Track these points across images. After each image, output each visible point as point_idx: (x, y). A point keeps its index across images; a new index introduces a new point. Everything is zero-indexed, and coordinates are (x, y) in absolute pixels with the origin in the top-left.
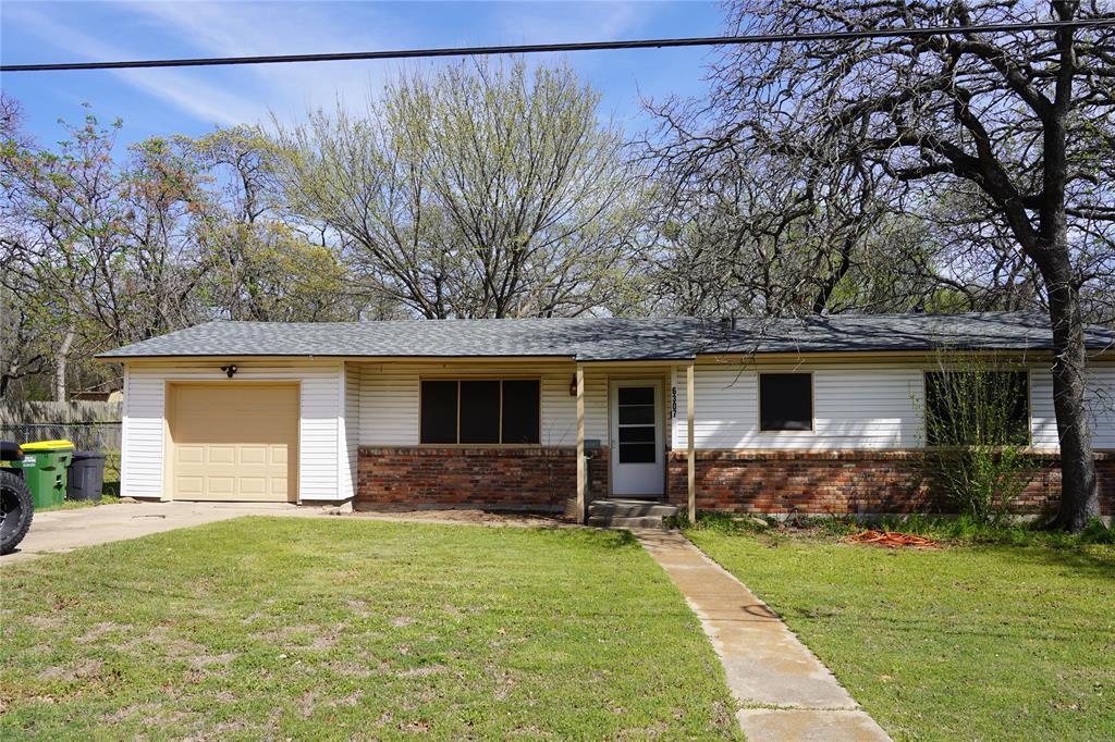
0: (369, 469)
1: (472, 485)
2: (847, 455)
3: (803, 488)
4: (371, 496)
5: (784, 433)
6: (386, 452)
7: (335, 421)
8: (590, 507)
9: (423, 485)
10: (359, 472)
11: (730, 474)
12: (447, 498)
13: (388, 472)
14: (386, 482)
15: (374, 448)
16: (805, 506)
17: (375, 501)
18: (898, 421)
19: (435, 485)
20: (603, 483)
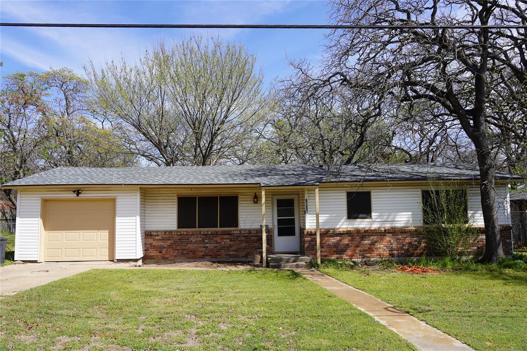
0: (151, 242)
1: (204, 249)
2: (388, 230)
3: (368, 246)
4: (152, 256)
5: (358, 220)
6: (160, 233)
7: (135, 218)
8: (269, 259)
9: (180, 250)
10: (145, 244)
11: (333, 240)
12: (192, 256)
13: (161, 243)
14: (160, 249)
15: (153, 231)
16: (369, 255)
17: (154, 259)
18: (410, 213)
19: (185, 250)
20: (270, 246)
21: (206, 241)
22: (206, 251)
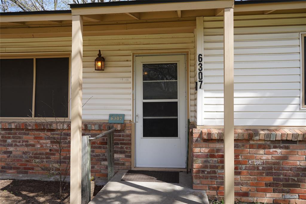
20: (126, 156)
21: (9, 141)
22: (9, 160)
